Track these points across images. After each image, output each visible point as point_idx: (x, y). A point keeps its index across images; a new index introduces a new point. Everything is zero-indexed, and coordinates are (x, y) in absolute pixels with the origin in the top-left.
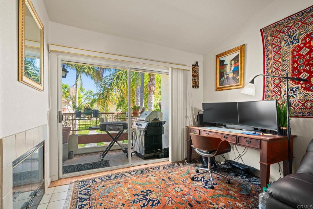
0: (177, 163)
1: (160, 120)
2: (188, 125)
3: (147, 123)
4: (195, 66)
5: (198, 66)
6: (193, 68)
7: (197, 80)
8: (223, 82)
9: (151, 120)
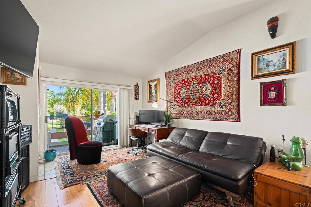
0: (123, 146)
1: (114, 121)
2: (131, 123)
3: (104, 123)
4: (137, 86)
5: (138, 86)
6: (135, 87)
7: (137, 95)
8: (151, 97)
9: (108, 121)
